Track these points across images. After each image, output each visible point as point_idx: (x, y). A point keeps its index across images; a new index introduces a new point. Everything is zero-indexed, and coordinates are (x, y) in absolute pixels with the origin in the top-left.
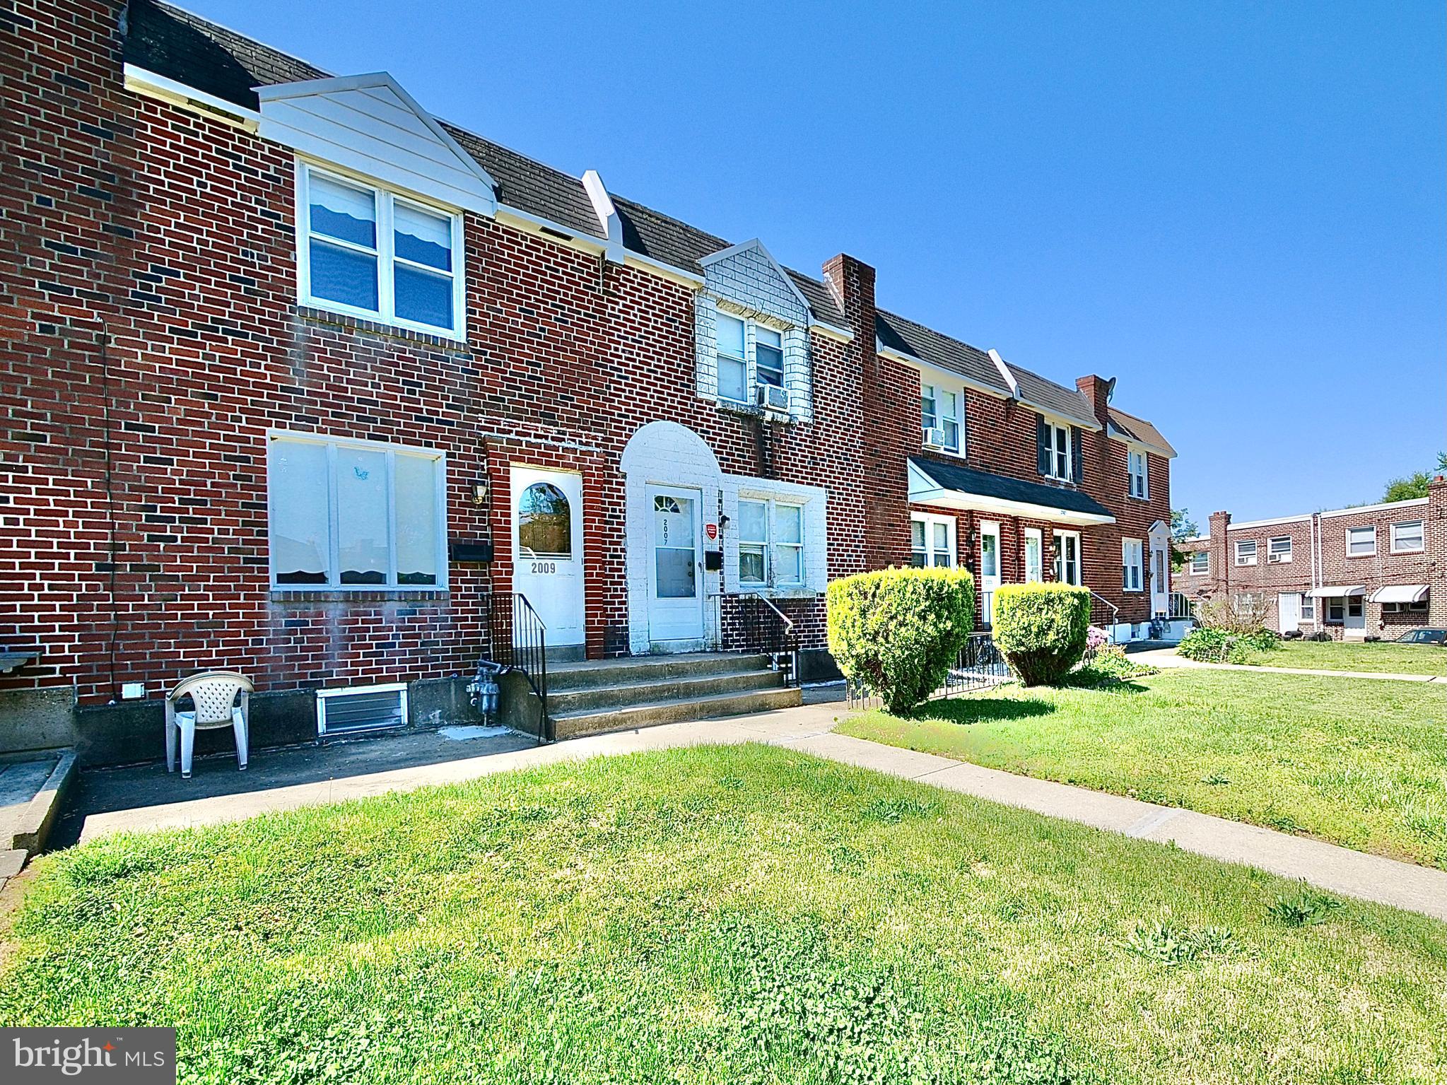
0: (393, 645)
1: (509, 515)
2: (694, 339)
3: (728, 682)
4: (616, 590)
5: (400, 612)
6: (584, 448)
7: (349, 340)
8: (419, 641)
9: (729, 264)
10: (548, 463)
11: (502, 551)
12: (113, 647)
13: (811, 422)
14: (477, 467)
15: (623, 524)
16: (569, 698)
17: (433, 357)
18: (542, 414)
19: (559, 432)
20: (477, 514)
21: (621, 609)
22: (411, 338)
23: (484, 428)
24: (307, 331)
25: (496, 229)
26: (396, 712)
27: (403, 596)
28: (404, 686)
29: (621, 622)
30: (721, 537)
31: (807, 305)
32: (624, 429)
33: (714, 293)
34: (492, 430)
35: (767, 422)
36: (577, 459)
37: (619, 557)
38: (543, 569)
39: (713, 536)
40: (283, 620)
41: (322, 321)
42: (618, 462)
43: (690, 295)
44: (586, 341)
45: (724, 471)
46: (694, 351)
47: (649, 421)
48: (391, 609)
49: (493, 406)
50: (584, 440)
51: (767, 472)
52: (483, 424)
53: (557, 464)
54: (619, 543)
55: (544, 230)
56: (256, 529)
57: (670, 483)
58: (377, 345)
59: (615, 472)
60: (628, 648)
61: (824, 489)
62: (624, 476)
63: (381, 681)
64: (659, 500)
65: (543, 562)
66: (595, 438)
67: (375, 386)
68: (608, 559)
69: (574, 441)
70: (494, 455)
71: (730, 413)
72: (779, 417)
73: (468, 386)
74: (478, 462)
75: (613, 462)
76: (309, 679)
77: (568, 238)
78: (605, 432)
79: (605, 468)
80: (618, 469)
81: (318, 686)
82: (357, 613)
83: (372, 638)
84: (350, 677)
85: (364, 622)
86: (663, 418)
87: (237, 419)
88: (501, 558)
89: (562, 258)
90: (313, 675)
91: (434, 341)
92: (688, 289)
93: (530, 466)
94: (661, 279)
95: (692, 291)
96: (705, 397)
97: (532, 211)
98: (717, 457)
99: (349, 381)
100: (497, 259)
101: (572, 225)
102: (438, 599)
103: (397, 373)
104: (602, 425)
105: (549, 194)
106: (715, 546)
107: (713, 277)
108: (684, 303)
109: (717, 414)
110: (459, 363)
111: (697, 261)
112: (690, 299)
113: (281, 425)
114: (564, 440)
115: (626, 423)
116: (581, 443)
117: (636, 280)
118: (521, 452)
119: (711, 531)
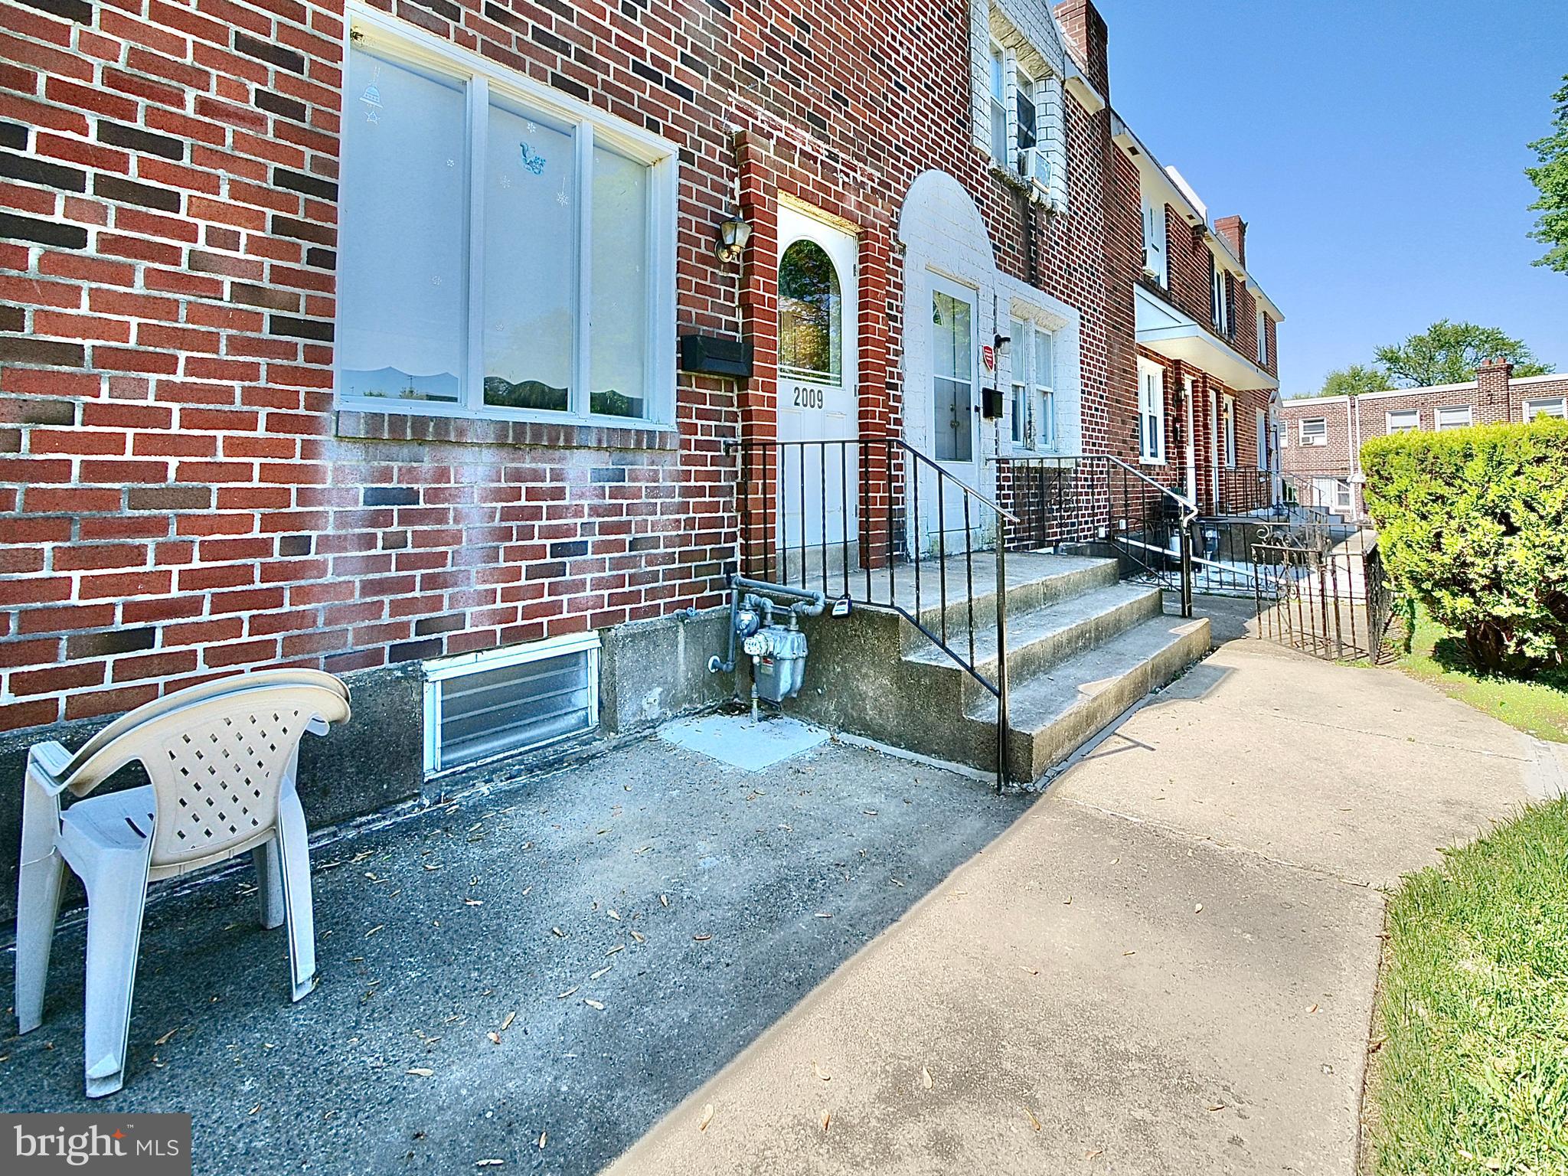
0: (583, 548)
1: (774, 290)
5: (597, 476)
8: (628, 538)
11: (764, 357)
13: (1066, 213)
15: (901, 333)
20: (723, 280)
21: (898, 479)
26: (580, 699)
27: (605, 439)
28: (595, 639)
29: (897, 501)
35: (1032, 203)
37: (896, 387)
38: (809, 400)
39: (988, 365)
40: (360, 489)
45: (996, 266)
47: (927, 167)
48: (582, 466)
51: (1033, 276)
54: (896, 364)
57: (949, 272)
59: (892, 242)
60: (904, 547)
61: (1078, 312)
62: (903, 252)
63: (558, 630)
65: (808, 387)
72: (1043, 198)
76: (413, 638)
79: (888, 230)
81: (432, 650)
82: (517, 476)
83: (547, 533)
84: (498, 628)
85: (532, 494)
86: (941, 166)
88: (762, 371)
90: (422, 627)
93: (796, 204)
96: (980, 146)
98: (991, 244)
102: (662, 447)
104: (879, 158)
106: (991, 381)
109: (990, 177)
114: (835, 170)
115: (904, 163)
116: (855, 181)
118: (792, 173)
119: (989, 356)
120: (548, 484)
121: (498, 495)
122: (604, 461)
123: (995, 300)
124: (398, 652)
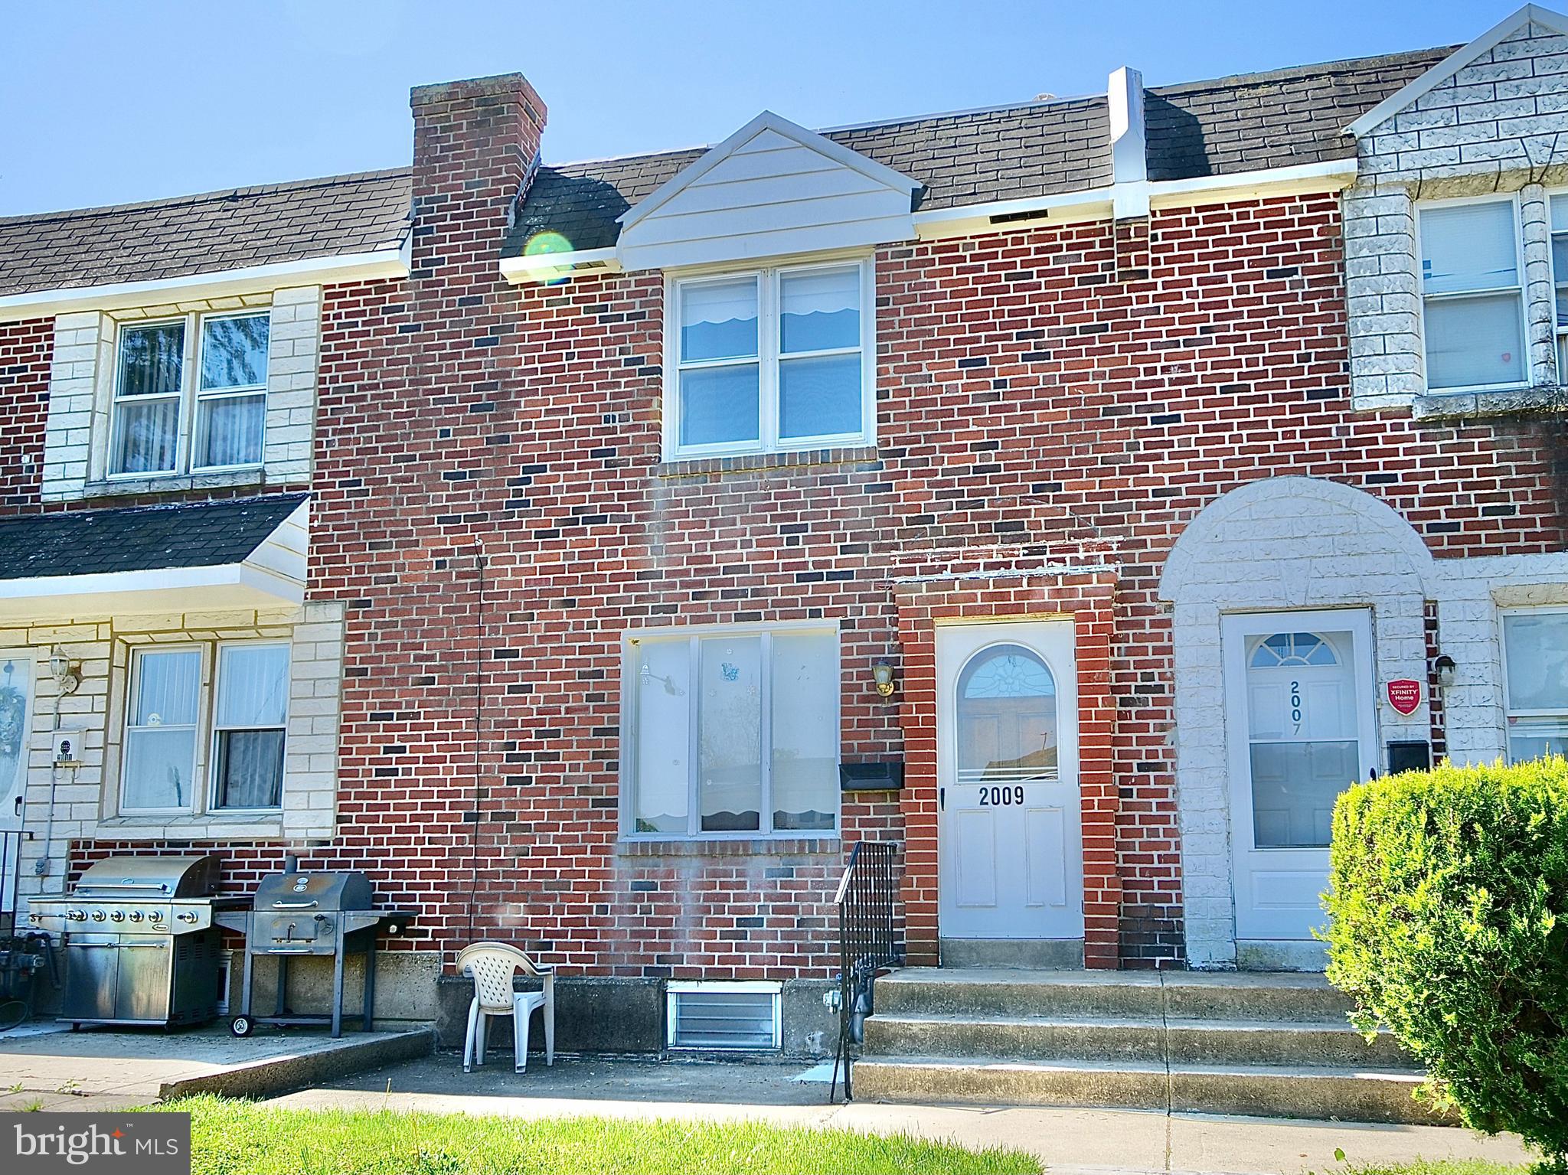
0: (760, 923)
1: (933, 709)
2: (1343, 292)
3: (1303, 1041)
4: (1154, 833)
5: (771, 873)
6: (1081, 570)
7: (715, 490)
8: (796, 918)
9: (1443, 99)
10: (1002, 611)
11: (919, 770)
12: (472, 909)
14: (886, 636)
15: (1170, 702)
16: (915, 1029)
17: (824, 481)
18: (999, 527)
19: (1031, 551)
20: (887, 711)
21: (1167, 873)
22: (792, 464)
23: (898, 573)
24: (667, 493)
25: (924, 251)
26: (766, 1027)
27: (774, 848)
28: (774, 987)
29: (1168, 900)
30: (1436, 706)
32: (1169, 516)
33: (1395, 177)
34: (911, 572)
36: (1058, 594)
37: (1160, 767)
38: (1001, 798)
39: (1406, 707)
40: (630, 881)
41: (684, 475)
42: (1155, 584)
43: (1334, 206)
44: (1084, 377)
45: (1437, 555)
46: (1344, 317)
47: (1225, 489)
48: (759, 868)
49: (913, 533)
50: (1081, 555)
52: (898, 565)
53: (1018, 609)
54: (1158, 740)
55: (995, 220)
56: (606, 761)
57: (1282, 605)
58: (749, 487)
59: (1149, 603)
60: (1182, 952)
62: (1170, 608)
63: (743, 976)
64: (1277, 641)
65: (1001, 785)
66: (1105, 547)
67: (746, 544)
68: (1135, 773)
69: (1063, 560)
70: (907, 613)
71: (1455, 421)
73: (874, 511)
74: (889, 628)
75: (1144, 585)
76: (656, 965)
77: (1043, 214)
78: (1125, 532)
79: (1121, 599)
80: (1154, 596)
81: (667, 976)
82: (714, 874)
83: (732, 910)
84: (703, 967)
85: (724, 886)
86: (1266, 474)
87: (593, 625)
88: (916, 782)
89: (1038, 251)
90: (660, 959)
91: (823, 458)
92: (1326, 195)
93: (971, 619)
94: (1255, 203)
95: (1336, 195)
96: (1375, 404)
97: (971, 199)
98: (1418, 529)
99: (713, 547)
100: (924, 297)
101: (1047, 189)
102: (823, 851)
103: (774, 518)
104: (1121, 520)
105: (1020, 153)
106: (1416, 728)
107: (1390, 144)
108: (1315, 228)
109: (1417, 433)
110: (861, 479)
111: (1343, 132)
112: (1331, 213)
113: (636, 624)
114: (1040, 563)
115: (1173, 504)
116: (1075, 561)
117: (1193, 228)
118: (951, 599)
119: (1404, 695)
120: (734, 879)
121: (702, 886)
122: (778, 863)
123: (1430, 608)
124: (649, 971)
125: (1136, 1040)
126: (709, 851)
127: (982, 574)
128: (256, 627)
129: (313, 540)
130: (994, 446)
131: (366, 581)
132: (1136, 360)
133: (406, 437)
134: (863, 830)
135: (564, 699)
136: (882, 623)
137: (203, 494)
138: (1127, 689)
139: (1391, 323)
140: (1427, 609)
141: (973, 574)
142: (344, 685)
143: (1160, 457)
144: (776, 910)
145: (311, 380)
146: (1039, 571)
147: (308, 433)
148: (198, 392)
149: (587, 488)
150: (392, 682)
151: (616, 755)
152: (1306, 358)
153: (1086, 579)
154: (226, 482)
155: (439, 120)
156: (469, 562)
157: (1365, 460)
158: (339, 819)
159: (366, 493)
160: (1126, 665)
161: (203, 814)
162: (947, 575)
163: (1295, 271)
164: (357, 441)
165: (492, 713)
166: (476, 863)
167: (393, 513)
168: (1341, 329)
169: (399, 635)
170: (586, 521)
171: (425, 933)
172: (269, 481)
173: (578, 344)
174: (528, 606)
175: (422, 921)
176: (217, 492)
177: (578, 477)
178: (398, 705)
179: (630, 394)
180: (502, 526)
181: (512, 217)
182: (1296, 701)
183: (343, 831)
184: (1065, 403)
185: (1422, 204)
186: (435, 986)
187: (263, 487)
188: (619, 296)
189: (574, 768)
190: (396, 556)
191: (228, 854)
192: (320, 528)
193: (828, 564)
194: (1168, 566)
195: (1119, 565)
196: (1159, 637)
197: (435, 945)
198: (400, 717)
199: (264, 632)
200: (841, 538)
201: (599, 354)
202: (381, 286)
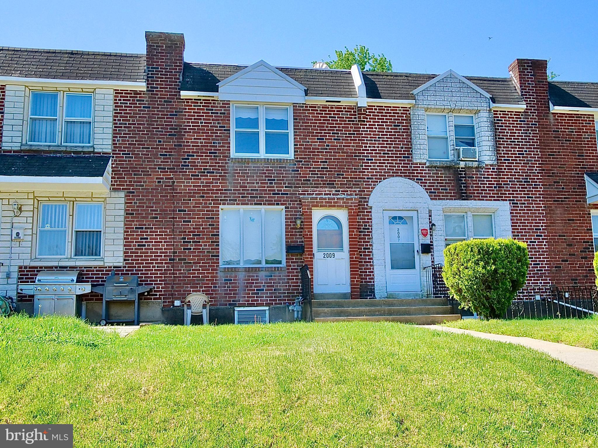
0: (263, 290)
1: (312, 232)
2: (411, 132)
4: (367, 265)
5: (266, 276)
6: (349, 197)
7: (248, 167)
8: (273, 289)
9: (432, 88)
10: (330, 206)
11: (308, 248)
12: (172, 287)
13: (495, 163)
14: (298, 212)
15: (371, 232)
17: (280, 167)
18: (328, 184)
19: (336, 191)
20: (298, 232)
21: (370, 275)
22: (271, 161)
23: (301, 194)
24: (234, 167)
25: (307, 107)
27: (267, 269)
28: (267, 307)
29: (371, 282)
30: (431, 235)
31: (489, 96)
32: (371, 185)
33: (422, 106)
34: (305, 194)
35: (462, 168)
36: (344, 203)
37: (369, 249)
38: (329, 256)
39: (425, 235)
40: (224, 279)
41: (239, 163)
42: (368, 202)
43: (408, 111)
44: (349, 146)
45: (431, 199)
46: (411, 139)
47: (384, 179)
48: (262, 274)
49: (305, 184)
50: (349, 193)
51: (464, 196)
52: (301, 192)
53: (334, 206)
54: (369, 242)
55: (327, 101)
56: (215, 244)
57: (397, 209)
58: (258, 167)
59: (366, 207)
60: (374, 295)
61: (509, 202)
62: (371, 208)
63: (258, 305)
64: (394, 218)
65: (329, 253)
66: (355, 191)
67: (257, 183)
68: (363, 250)
69: (344, 194)
70: (305, 205)
71: (435, 167)
72: (470, 164)
73: (294, 177)
74: (298, 209)
75: (364, 202)
76: (232, 303)
77: (339, 102)
78: (360, 188)
79: (359, 205)
80: (367, 205)
81: (235, 305)
82: (249, 276)
83: (255, 287)
84: (246, 303)
85: (252, 280)
86: (393, 176)
87: (210, 204)
88: (308, 251)
89: (337, 111)
90: (233, 301)
91: (280, 161)
92: (407, 108)
93: (321, 208)
94: (390, 107)
95: (409, 108)
96: (418, 161)
97: (321, 95)
98: (427, 192)
99: (248, 183)
100: (307, 119)
101: (341, 95)
102: (281, 270)
103: (265, 177)
104: (359, 185)
105: (331, 84)
106: (427, 240)
107: (421, 98)
108: (404, 115)
109: (427, 169)
110: (290, 168)
111: (411, 92)
112: (408, 112)
113: (224, 204)
114: (339, 194)
115: (372, 182)
116: (347, 194)
117: (376, 111)
118: (317, 202)
119: (424, 232)
120: (255, 278)
121: (246, 280)
122: (268, 273)
123: (430, 211)
124: (229, 305)
125: (379, 311)
126: (247, 270)
127: (324, 197)
128: (92, 197)
129: (113, 171)
130: (326, 162)
131: (133, 185)
132: (362, 143)
133: (146, 141)
134: (292, 264)
135: (202, 225)
136: (297, 208)
137: (70, 152)
138: (361, 229)
139: (422, 142)
140: (429, 212)
141: (321, 196)
142: (125, 218)
143: (368, 169)
144: (268, 286)
145: (111, 119)
146: (338, 196)
147: (110, 136)
148: (64, 118)
149: (208, 163)
150: (143, 217)
151: (218, 242)
152: (402, 148)
153: (352, 199)
154: (80, 149)
155: (155, 43)
156: (169, 182)
157: (415, 175)
158: (125, 260)
159: (132, 157)
160: (360, 222)
161: (71, 258)
162: (314, 196)
163: (400, 126)
164: (128, 141)
165: (177, 228)
166: (173, 274)
167: (142, 165)
168: (410, 142)
169: (145, 203)
170: (208, 172)
171: (156, 295)
172: (96, 150)
173: (204, 119)
174: (189, 197)
175: (155, 291)
176: (74, 152)
177: (205, 159)
178: (145, 225)
179: (221, 136)
180: (180, 172)
181: (181, 78)
182: (399, 233)
183: (126, 263)
184: (345, 152)
185: (428, 113)
186: (161, 311)
187: (94, 152)
188: (217, 107)
189: (205, 245)
190: (143, 178)
191: (83, 271)
192: (115, 167)
193: (281, 191)
194: (371, 197)
195: (358, 196)
196: (368, 215)
197: (160, 299)
198: (146, 228)
199: (94, 199)
200: (285, 184)
201: (211, 123)
202: (136, 93)
